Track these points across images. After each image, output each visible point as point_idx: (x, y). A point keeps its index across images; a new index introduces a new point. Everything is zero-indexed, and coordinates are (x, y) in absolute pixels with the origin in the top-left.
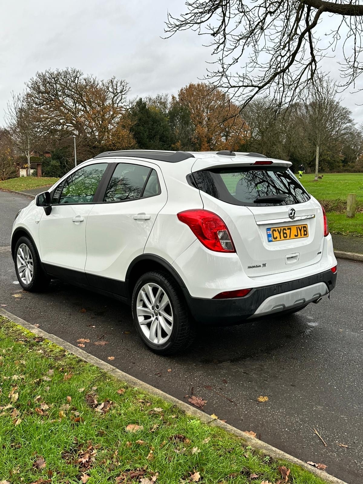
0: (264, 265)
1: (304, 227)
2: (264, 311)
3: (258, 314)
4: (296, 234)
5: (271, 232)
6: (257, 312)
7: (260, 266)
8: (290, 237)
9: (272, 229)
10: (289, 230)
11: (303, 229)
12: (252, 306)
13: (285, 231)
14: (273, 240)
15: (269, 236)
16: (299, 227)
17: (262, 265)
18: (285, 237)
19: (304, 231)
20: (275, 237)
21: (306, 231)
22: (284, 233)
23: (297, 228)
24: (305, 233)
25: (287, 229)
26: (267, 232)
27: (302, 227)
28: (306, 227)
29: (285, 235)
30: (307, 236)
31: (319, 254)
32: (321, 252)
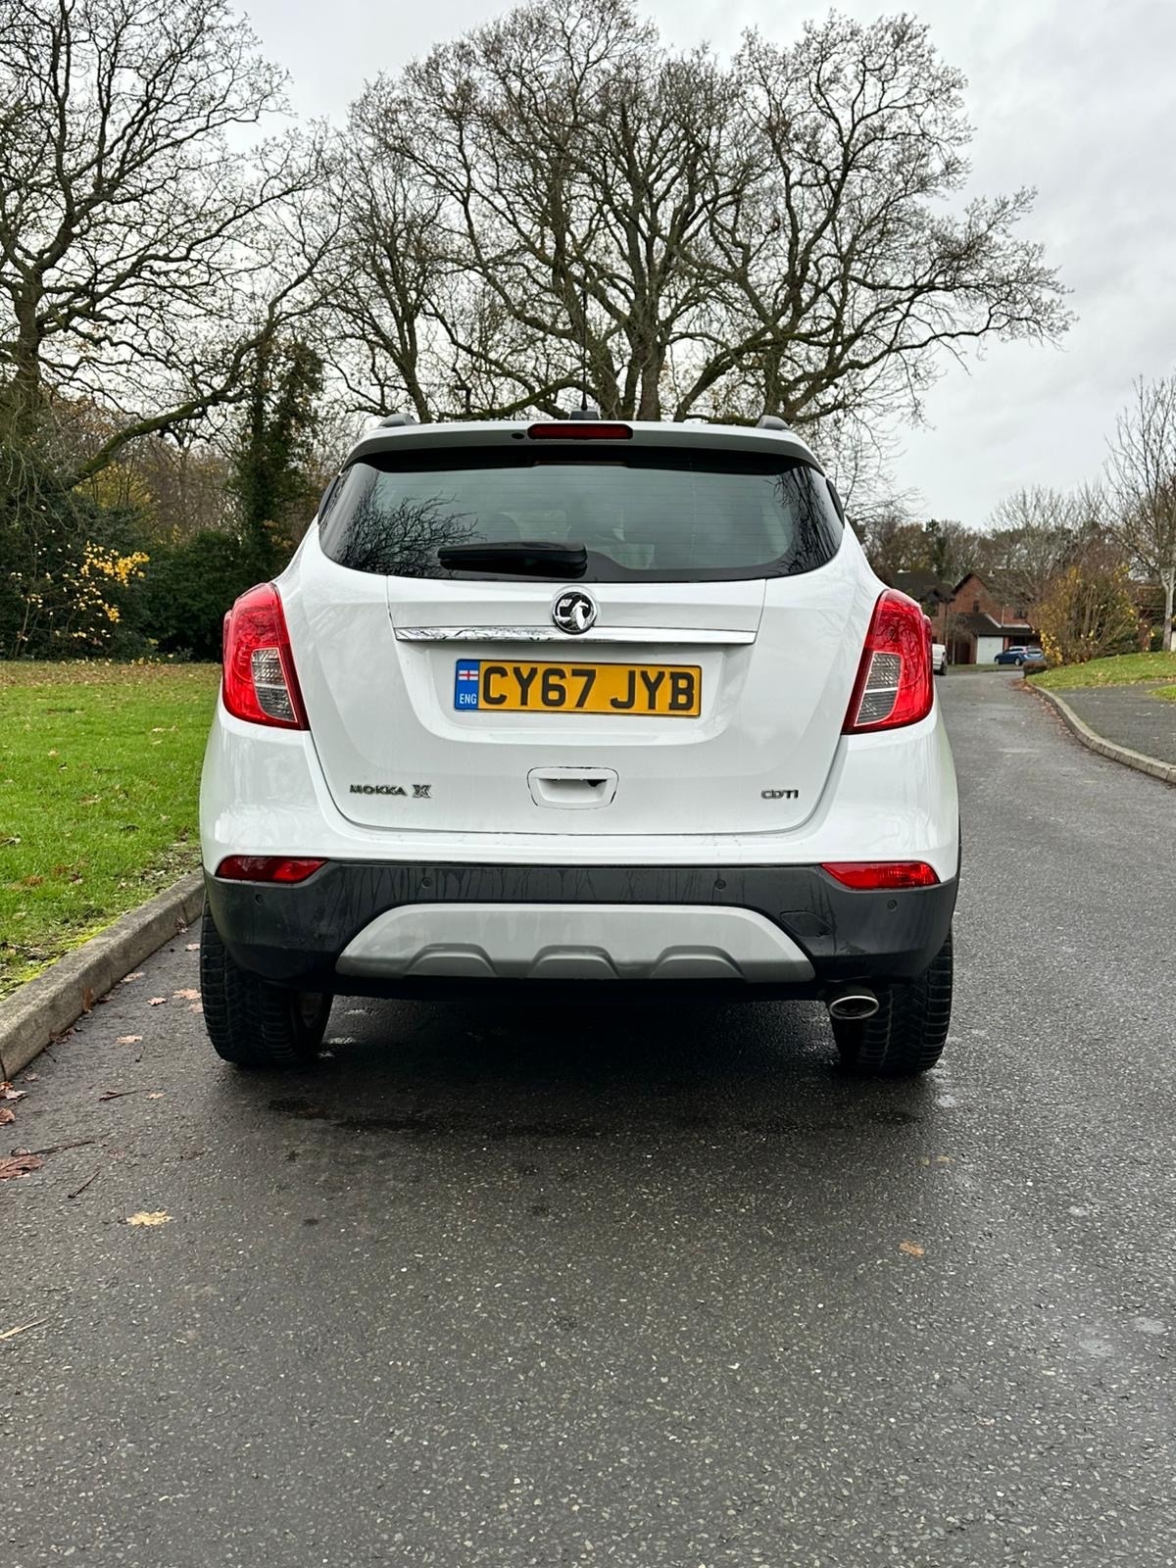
0: (421, 790)
1: (675, 677)
2: (377, 953)
3: (359, 959)
4: (624, 698)
5: (475, 676)
6: (352, 950)
7: (401, 791)
8: (580, 704)
9: (484, 667)
10: (584, 680)
11: (667, 683)
12: (324, 923)
13: (553, 680)
14: (482, 704)
15: (461, 687)
16: (644, 675)
17: (410, 791)
18: (546, 701)
19: (676, 691)
20: (494, 694)
21: (688, 692)
22: (547, 687)
23: (632, 675)
24: (682, 699)
25: (568, 674)
26: (457, 675)
27: (667, 676)
28: (689, 678)
29: (553, 695)
30: (693, 711)
31: (774, 796)
32: (797, 792)
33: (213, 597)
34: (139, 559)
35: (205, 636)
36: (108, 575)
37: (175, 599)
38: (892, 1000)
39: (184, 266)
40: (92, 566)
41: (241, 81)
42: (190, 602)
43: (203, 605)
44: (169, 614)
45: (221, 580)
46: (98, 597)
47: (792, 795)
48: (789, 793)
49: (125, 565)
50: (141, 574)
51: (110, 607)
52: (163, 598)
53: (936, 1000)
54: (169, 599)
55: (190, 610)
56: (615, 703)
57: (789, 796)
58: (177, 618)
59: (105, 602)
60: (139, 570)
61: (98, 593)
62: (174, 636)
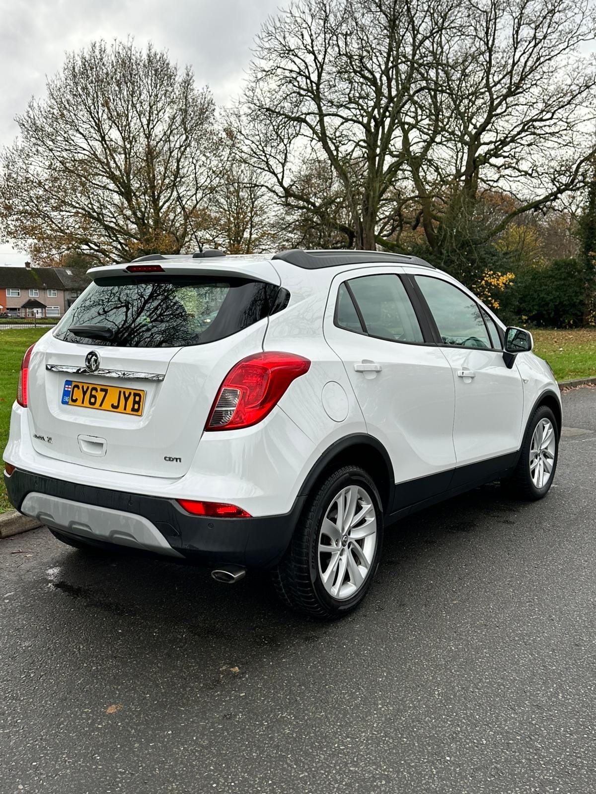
0: (49, 440)
1: (135, 395)
4: (116, 404)
5: (70, 388)
8: (101, 405)
9: (73, 384)
10: (104, 393)
11: (132, 397)
13: (94, 393)
14: (70, 402)
15: (66, 393)
16: (124, 393)
17: (46, 439)
18: (91, 403)
19: (135, 402)
20: (74, 398)
21: (139, 403)
22: (92, 396)
23: (120, 392)
24: (136, 406)
25: (99, 390)
26: (65, 387)
27: (132, 394)
28: (139, 395)
29: (93, 400)
30: (139, 413)
31: (170, 460)
32: (180, 459)
33: (558, 293)
34: (510, 277)
35: (551, 313)
36: (494, 286)
37: (539, 295)
38: (280, 576)
39: (552, 122)
40: (486, 281)
41: (589, 18)
42: (546, 296)
43: (552, 297)
44: (535, 303)
45: (564, 285)
46: (489, 296)
47: (178, 460)
48: (177, 459)
49: (503, 279)
50: (511, 284)
51: (495, 302)
52: (532, 295)
53: (299, 581)
54: (535, 295)
55: (545, 301)
56: (113, 406)
57: (176, 461)
58: (539, 305)
59: (493, 299)
60: (510, 282)
61: (489, 294)
62: (535, 314)
